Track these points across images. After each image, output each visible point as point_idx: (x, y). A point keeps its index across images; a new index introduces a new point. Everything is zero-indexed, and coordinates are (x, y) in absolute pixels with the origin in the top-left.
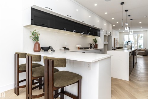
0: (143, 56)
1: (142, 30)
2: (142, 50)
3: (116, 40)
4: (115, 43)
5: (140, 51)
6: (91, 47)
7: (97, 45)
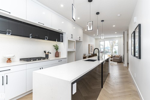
0: (118, 62)
1: (117, 36)
2: (117, 57)
3: (91, 47)
4: (90, 49)
5: (115, 57)
6: (46, 57)
7: (58, 53)
